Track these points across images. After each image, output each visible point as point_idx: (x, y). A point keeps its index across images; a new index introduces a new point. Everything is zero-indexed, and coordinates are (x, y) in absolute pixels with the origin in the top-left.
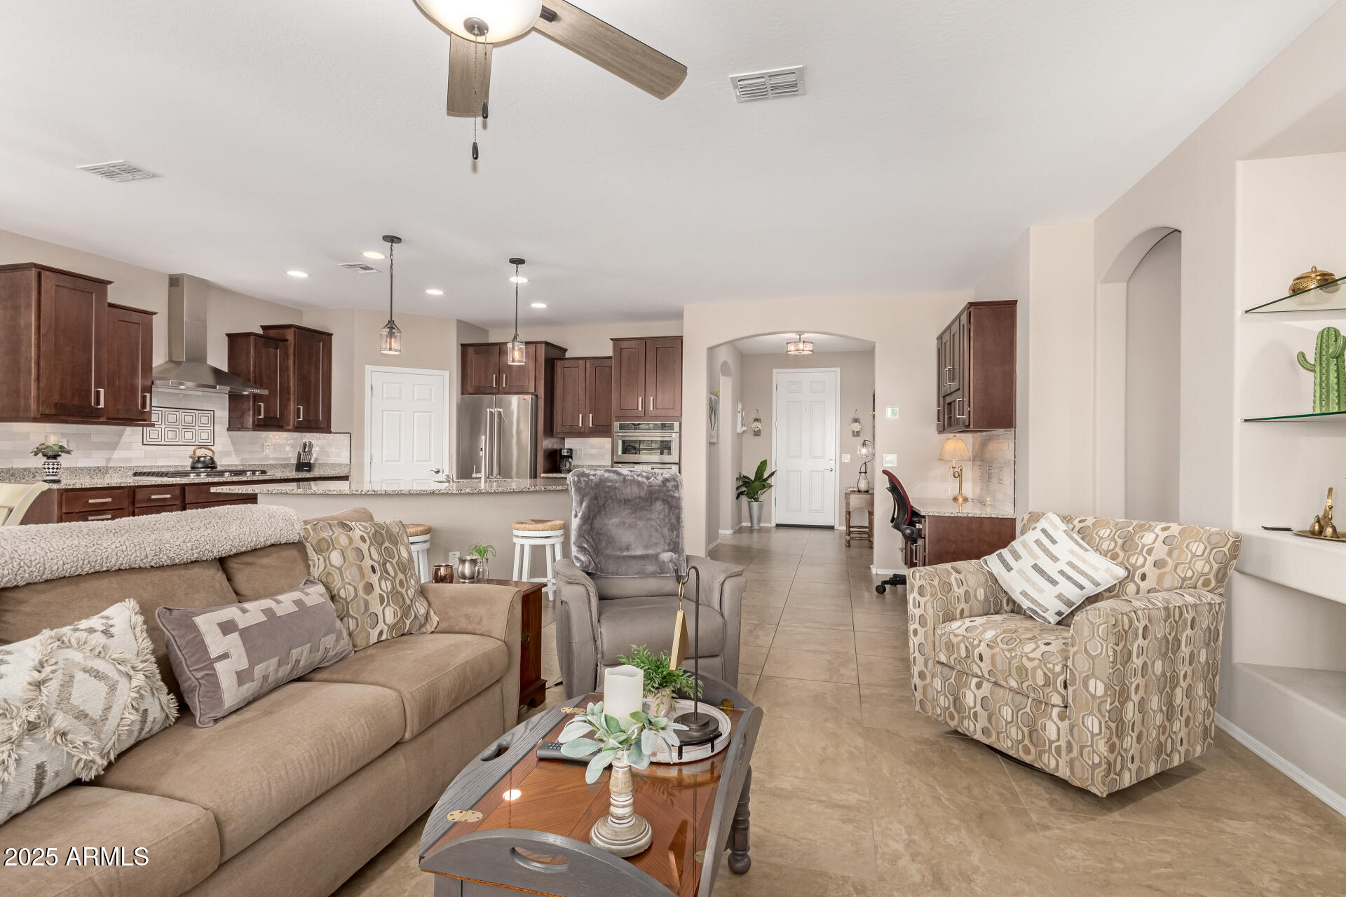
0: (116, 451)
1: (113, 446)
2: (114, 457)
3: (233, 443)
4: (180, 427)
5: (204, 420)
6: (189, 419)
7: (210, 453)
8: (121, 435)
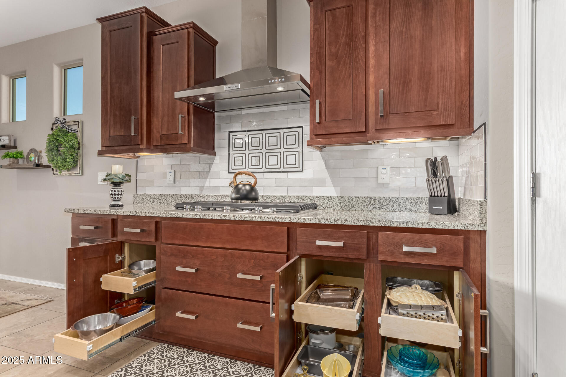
0: (208, 180)
1: (204, 175)
2: (206, 186)
3: (328, 167)
4: (264, 151)
5: (291, 140)
6: (273, 140)
7: (252, 181)
8: (210, 165)
